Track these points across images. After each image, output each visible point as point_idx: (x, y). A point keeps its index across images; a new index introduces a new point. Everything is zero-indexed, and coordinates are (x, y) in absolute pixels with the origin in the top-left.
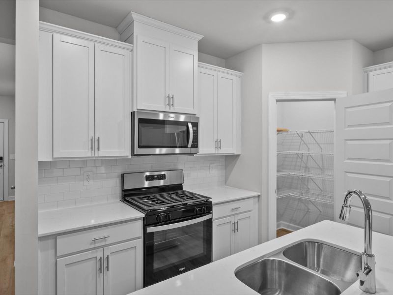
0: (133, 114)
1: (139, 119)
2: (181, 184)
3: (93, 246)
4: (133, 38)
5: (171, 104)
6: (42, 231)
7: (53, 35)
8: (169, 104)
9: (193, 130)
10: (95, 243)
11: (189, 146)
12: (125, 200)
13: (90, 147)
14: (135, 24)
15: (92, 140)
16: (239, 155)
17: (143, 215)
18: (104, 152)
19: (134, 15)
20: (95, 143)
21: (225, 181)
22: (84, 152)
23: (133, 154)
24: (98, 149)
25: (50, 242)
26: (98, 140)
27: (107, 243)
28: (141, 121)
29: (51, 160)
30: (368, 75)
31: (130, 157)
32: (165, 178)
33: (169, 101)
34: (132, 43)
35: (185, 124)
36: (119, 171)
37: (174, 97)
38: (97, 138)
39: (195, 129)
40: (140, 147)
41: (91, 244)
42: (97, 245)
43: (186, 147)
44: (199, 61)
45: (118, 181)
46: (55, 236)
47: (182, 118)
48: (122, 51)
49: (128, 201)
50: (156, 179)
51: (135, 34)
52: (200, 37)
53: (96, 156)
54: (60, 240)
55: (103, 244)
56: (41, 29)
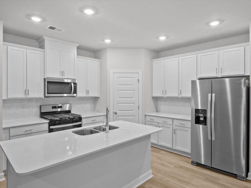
0: (45, 79)
1: (47, 81)
2: (70, 110)
3: (26, 133)
4: (44, 46)
5: (63, 74)
6: (4, 126)
7: (7, 47)
8: (62, 75)
9: (74, 86)
10: (26, 132)
11: (72, 93)
12: (42, 117)
13: (24, 93)
14: (46, 41)
15: (25, 91)
16: (99, 97)
17: (48, 121)
18: (31, 95)
19: (45, 37)
20: (26, 92)
21: (94, 110)
22: (21, 95)
23: (45, 97)
24: (28, 94)
25: (7, 131)
26: (28, 91)
27: (32, 132)
28: (48, 82)
29: (6, 99)
30: (152, 63)
31: (44, 98)
32: (62, 108)
33: (62, 74)
34: (44, 49)
35: (70, 83)
36: (39, 104)
37: (65, 72)
38: (27, 90)
39: (75, 85)
40: (48, 93)
41: (25, 132)
42: (27, 133)
43: (71, 93)
44: (77, 55)
45: (38, 109)
46: (9, 128)
47: (69, 81)
48: (39, 52)
49: (43, 117)
50: (57, 108)
51: (45, 45)
52: (78, 45)
53: (27, 97)
54: (11, 130)
55: (30, 132)
56: (4, 45)
